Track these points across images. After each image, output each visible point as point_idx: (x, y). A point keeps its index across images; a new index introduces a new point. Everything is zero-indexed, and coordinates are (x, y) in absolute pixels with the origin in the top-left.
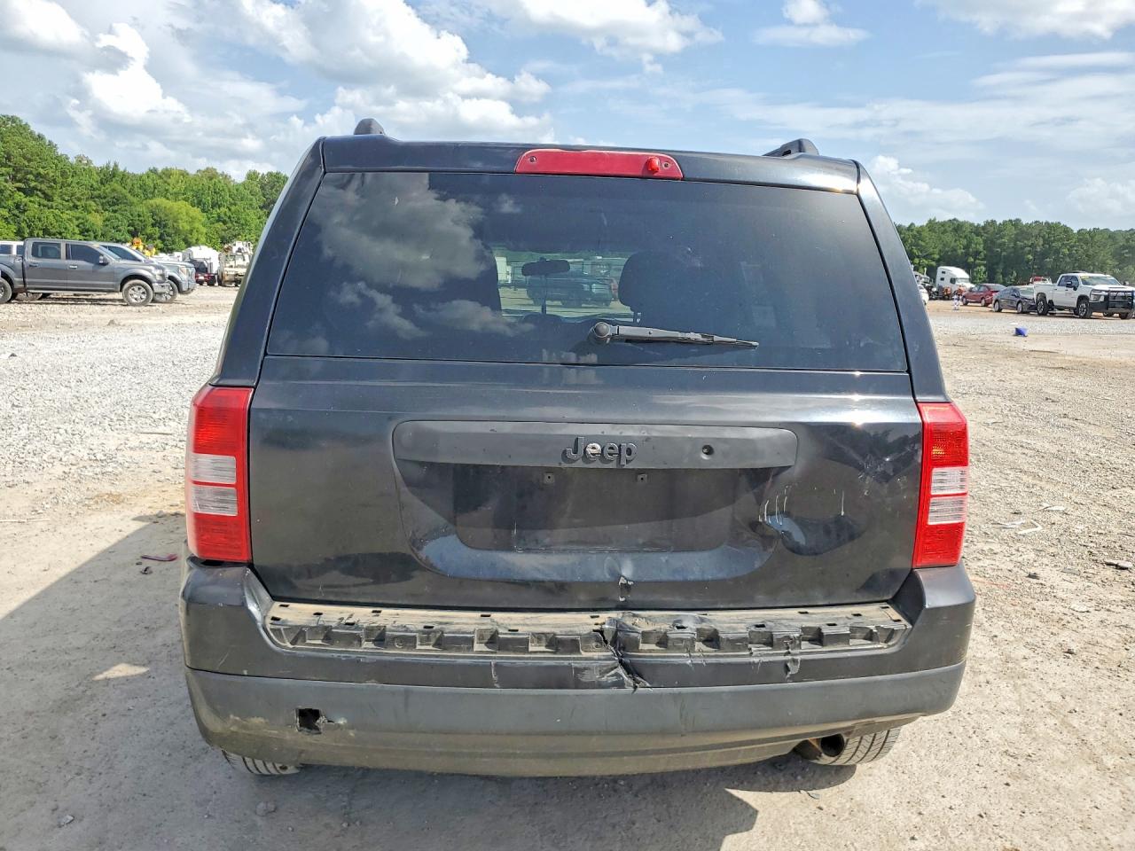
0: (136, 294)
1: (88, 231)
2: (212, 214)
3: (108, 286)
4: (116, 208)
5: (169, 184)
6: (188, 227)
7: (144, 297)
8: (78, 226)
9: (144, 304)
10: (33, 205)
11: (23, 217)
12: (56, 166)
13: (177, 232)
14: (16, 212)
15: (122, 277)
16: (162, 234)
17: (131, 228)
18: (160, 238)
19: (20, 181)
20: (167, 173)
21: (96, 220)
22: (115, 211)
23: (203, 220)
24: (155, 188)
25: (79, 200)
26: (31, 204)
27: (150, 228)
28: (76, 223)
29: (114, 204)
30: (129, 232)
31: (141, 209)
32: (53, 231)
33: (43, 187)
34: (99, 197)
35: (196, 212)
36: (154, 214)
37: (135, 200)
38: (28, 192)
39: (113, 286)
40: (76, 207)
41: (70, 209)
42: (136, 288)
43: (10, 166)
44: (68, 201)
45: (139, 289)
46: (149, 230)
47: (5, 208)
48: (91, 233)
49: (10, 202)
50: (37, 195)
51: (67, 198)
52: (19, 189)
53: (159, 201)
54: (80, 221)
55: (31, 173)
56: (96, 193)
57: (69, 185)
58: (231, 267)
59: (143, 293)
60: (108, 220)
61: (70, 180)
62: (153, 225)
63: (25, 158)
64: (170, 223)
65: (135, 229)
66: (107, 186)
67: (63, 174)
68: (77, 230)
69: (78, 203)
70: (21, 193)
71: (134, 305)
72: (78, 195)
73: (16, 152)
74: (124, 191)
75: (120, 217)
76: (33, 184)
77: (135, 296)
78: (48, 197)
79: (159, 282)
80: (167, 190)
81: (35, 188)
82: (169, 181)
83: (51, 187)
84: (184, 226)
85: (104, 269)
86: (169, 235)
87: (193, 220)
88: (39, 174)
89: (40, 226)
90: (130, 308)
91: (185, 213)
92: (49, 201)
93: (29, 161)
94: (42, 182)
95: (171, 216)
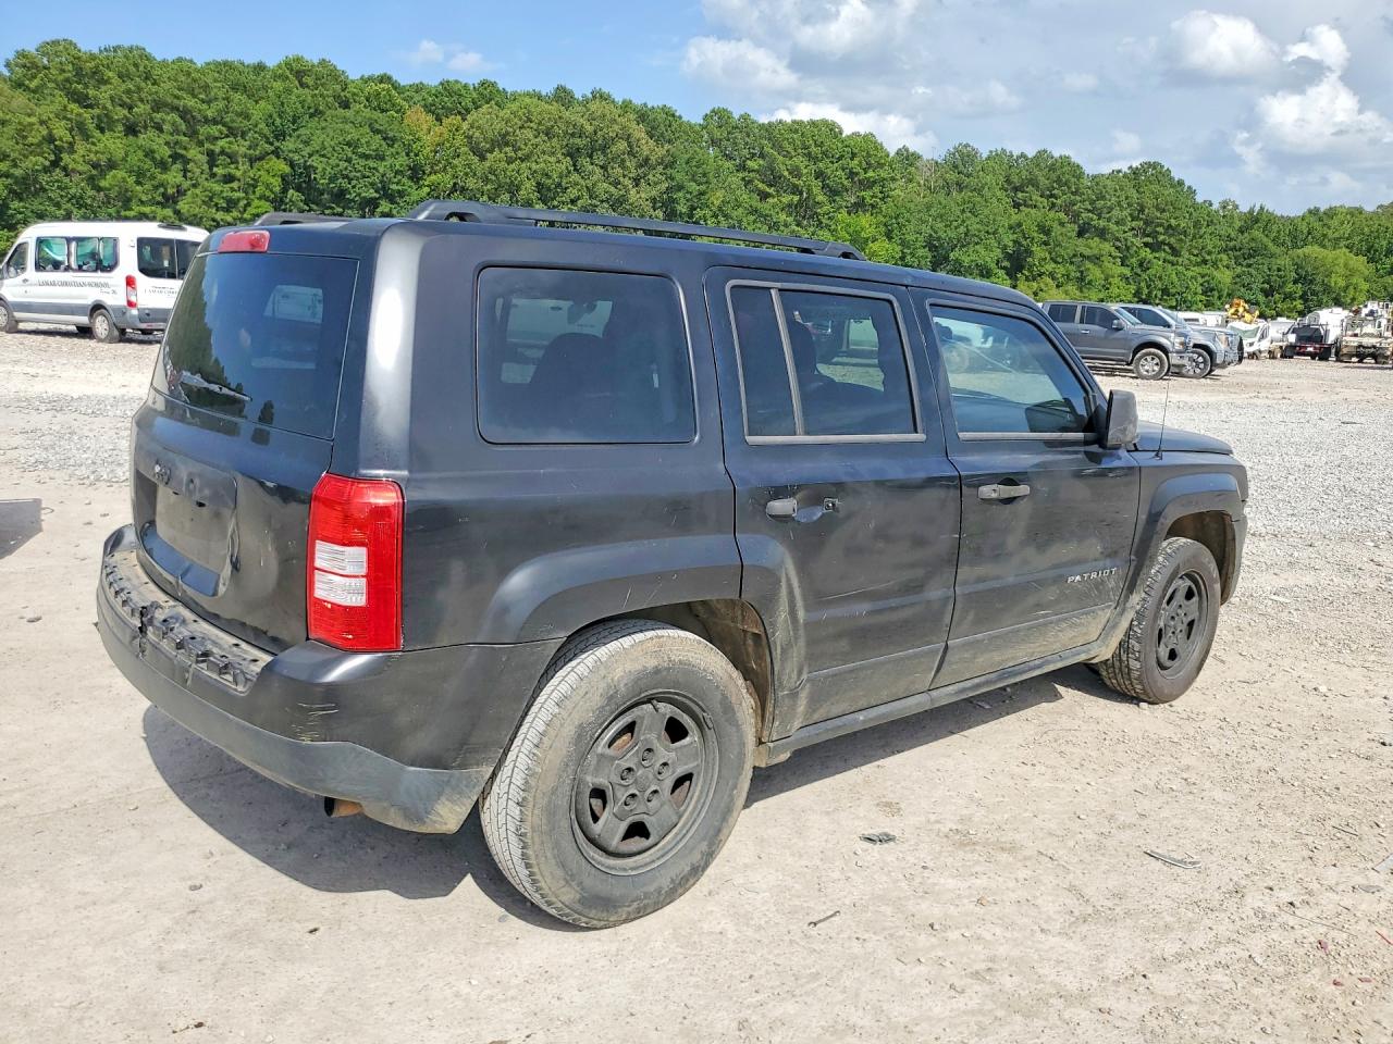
0: (1149, 366)
1: (1212, 290)
2: (1383, 264)
3: (1117, 354)
4: (1251, 261)
5: (1329, 228)
6: (1342, 283)
7: (1156, 368)
8: (1202, 285)
9: (1157, 377)
10: (1157, 261)
11: (1144, 276)
12: (1191, 214)
13: (1327, 289)
14: (1139, 271)
15: (1135, 343)
16: (1305, 293)
17: (1266, 286)
18: (1301, 297)
19: (1148, 236)
20: (1331, 213)
21: (1224, 277)
22: (1249, 266)
23: (1367, 273)
24: (1309, 233)
25: (1209, 253)
26: (1155, 261)
27: (1291, 285)
28: (1200, 280)
29: (1250, 256)
30: (1262, 290)
31: (1284, 261)
32: (1173, 291)
33: (1172, 240)
34: (1234, 249)
35: (1359, 262)
36: (1299, 266)
37: (1278, 251)
38: (1154, 247)
39: (1123, 355)
40: (1205, 262)
41: (1198, 264)
42: (1149, 358)
43: (1141, 219)
44: (1197, 255)
45: (1153, 359)
46: (1290, 287)
47: (1128, 266)
48: (1216, 293)
49: (1134, 260)
50: (1164, 250)
51: (1196, 252)
52: (1146, 245)
53: (1312, 250)
54: (1207, 278)
55: (1161, 225)
56: (1232, 244)
57: (1201, 237)
58: (1356, 335)
59: (1157, 364)
60: (1238, 276)
61: (1203, 230)
62: (1295, 282)
63: (1158, 209)
64: (1319, 279)
65: (1271, 286)
66: (1246, 235)
67: (1197, 224)
68: (1199, 290)
69: (1208, 258)
70: (1148, 249)
71: (1143, 378)
72: (1209, 248)
73: (1149, 202)
74: (1265, 239)
75: (1254, 272)
76: (1161, 238)
77: (1146, 367)
78: (1175, 252)
79: (1178, 352)
80: (1325, 236)
81: (1163, 243)
82: (1330, 222)
83: (1181, 240)
84: (1337, 281)
85: (1118, 335)
86: (1314, 293)
87: (1352, 272)
88: (1170, 226)
89: (1160, 286)
90: (1139, 381)
91: (1342, 263)
92: (1176, 256)
93: (1164, 211)
94: (1171, 236)
95: (1322, 269)
